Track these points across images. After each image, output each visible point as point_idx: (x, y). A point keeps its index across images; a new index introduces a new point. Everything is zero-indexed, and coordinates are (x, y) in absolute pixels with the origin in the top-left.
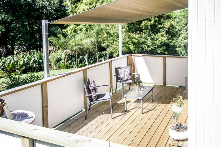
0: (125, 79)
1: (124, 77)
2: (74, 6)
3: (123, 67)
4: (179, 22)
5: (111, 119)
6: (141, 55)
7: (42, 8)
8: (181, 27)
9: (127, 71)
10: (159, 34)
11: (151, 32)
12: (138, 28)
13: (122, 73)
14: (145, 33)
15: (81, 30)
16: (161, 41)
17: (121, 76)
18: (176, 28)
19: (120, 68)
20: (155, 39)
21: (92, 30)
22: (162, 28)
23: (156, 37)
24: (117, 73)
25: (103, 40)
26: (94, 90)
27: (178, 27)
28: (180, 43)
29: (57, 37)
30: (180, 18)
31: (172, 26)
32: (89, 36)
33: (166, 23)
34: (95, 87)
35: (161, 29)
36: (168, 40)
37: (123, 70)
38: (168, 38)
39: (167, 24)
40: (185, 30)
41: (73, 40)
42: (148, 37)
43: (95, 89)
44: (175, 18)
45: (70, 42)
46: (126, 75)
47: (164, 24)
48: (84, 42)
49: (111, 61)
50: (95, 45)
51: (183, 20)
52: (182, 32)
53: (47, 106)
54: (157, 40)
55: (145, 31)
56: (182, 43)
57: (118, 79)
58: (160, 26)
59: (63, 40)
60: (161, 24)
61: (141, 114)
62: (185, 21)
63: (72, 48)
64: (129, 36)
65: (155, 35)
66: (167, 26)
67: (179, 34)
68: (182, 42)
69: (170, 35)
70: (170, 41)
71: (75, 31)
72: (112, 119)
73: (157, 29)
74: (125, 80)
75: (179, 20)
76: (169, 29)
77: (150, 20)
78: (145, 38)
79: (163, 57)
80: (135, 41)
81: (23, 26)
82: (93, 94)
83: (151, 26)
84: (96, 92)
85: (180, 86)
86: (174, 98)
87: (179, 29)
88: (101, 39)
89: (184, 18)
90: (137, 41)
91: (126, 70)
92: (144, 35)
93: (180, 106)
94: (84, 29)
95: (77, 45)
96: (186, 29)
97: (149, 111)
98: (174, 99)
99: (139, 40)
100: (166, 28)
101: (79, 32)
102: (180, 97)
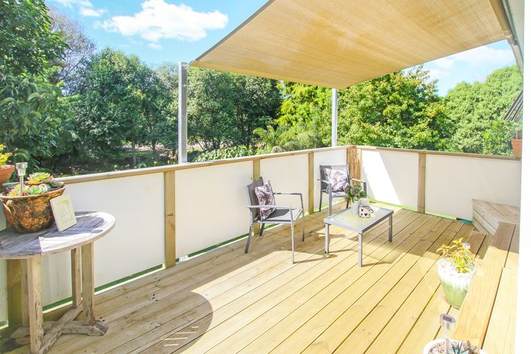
0: (337, 188)
1: (336, 184)
2: (289, 89)
3: (334, 166)
4: (455, 107)
5: (292, 262)
6: (375, 147)
7: (253, 93)
8: (458, 115)
9: (342, 174)
10: (416, 127)
11: (400, 124)
12: (378, 117)
13: (332, 176)
14: (390, 124)
15: (296, 120)
16: (420, 139)
17: (330, 181)
18: (448, 118)
19: (329, 167)
20: (408, 135)
21: (312, 120)
22: (422, 117)
23: (409, 131)
24: (323, 176)
25: (326, 135)
26: (263, 198)
27: (453, 117)
28: (457, 144)
29: (266, 129)
30: (457, 100)
31: (440, 114)
32: (306, 129)
33: (429, 109)
34: (267, 193)
35: (419, 119)
36: (433, 137)
37: (334, 171)
38: (432, 133)
39: (431, 111)
40: (467, 122)
41: (285, 133)
42: (395, 131)
43: (266, 197)
44: (447, 100)
45: (281, 136)
46: (338, 180)
47: (425, 111)
48: (300, 136)
49: (312, 152)
50: (314, 142)
51: (463, 103)
52: (460, 124)
53: (172, 215)
54: (411, 136)
55: (391, 121)
56: (459, 144)
57: (324, 187)
58: (417, 114)
59: (272, 133)
60: (420, 110)
61: (358, 267)
62: (467, 106)
63: (283, 144)
64: (364, 127)
65: (408, 128)
66: (431, 114)
67: (453, 128)
68: (461, 142)
69: (436, 130)
70: (436, 139)
71: (289, 122)
72: (294, 263)
73: (412, 120)
74: (338, 191)
75: (454, 104)
76: (434, 118)
77: (401, 104)
78: (391, 133)
79: (420, 153)
80: (372, 135)
81: (231, 115)
82: (263, 207)
83: (402, 113)
84: (267, 203)
85: (457, 219)
86: (444, 246)
87: (454, 119)
88: (321, 133)
89: (465, 99)
90: (376, 137)
91: (341, 172)
92: (388, 129)
93: (462, 269)
94: (301, 119)
95: (289, 140)
96: (468, 120)
97: (377, 264)
98: (444, 248)
99: (379, 135)
100: (428, 117)
101: (294, 123)
102: (464, 245)
